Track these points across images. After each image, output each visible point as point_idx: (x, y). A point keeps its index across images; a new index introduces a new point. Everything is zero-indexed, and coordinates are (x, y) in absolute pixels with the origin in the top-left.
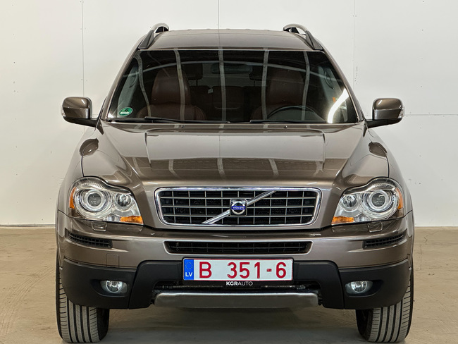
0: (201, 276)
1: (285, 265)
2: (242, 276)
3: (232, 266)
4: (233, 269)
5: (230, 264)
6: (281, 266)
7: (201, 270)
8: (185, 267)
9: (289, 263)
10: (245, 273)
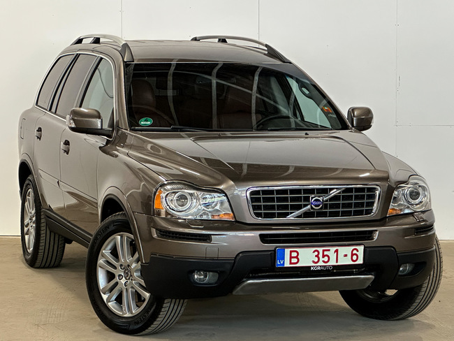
0: (291, 263)
1: (358, 251)
2: (324, 261)
3: (316, 253)
4: (317, 256)
5: (314, 252)
6: (355, 252)
7: (291, 257)
8: (278, 255)
9: (361, 249)
10: (326, 259)
